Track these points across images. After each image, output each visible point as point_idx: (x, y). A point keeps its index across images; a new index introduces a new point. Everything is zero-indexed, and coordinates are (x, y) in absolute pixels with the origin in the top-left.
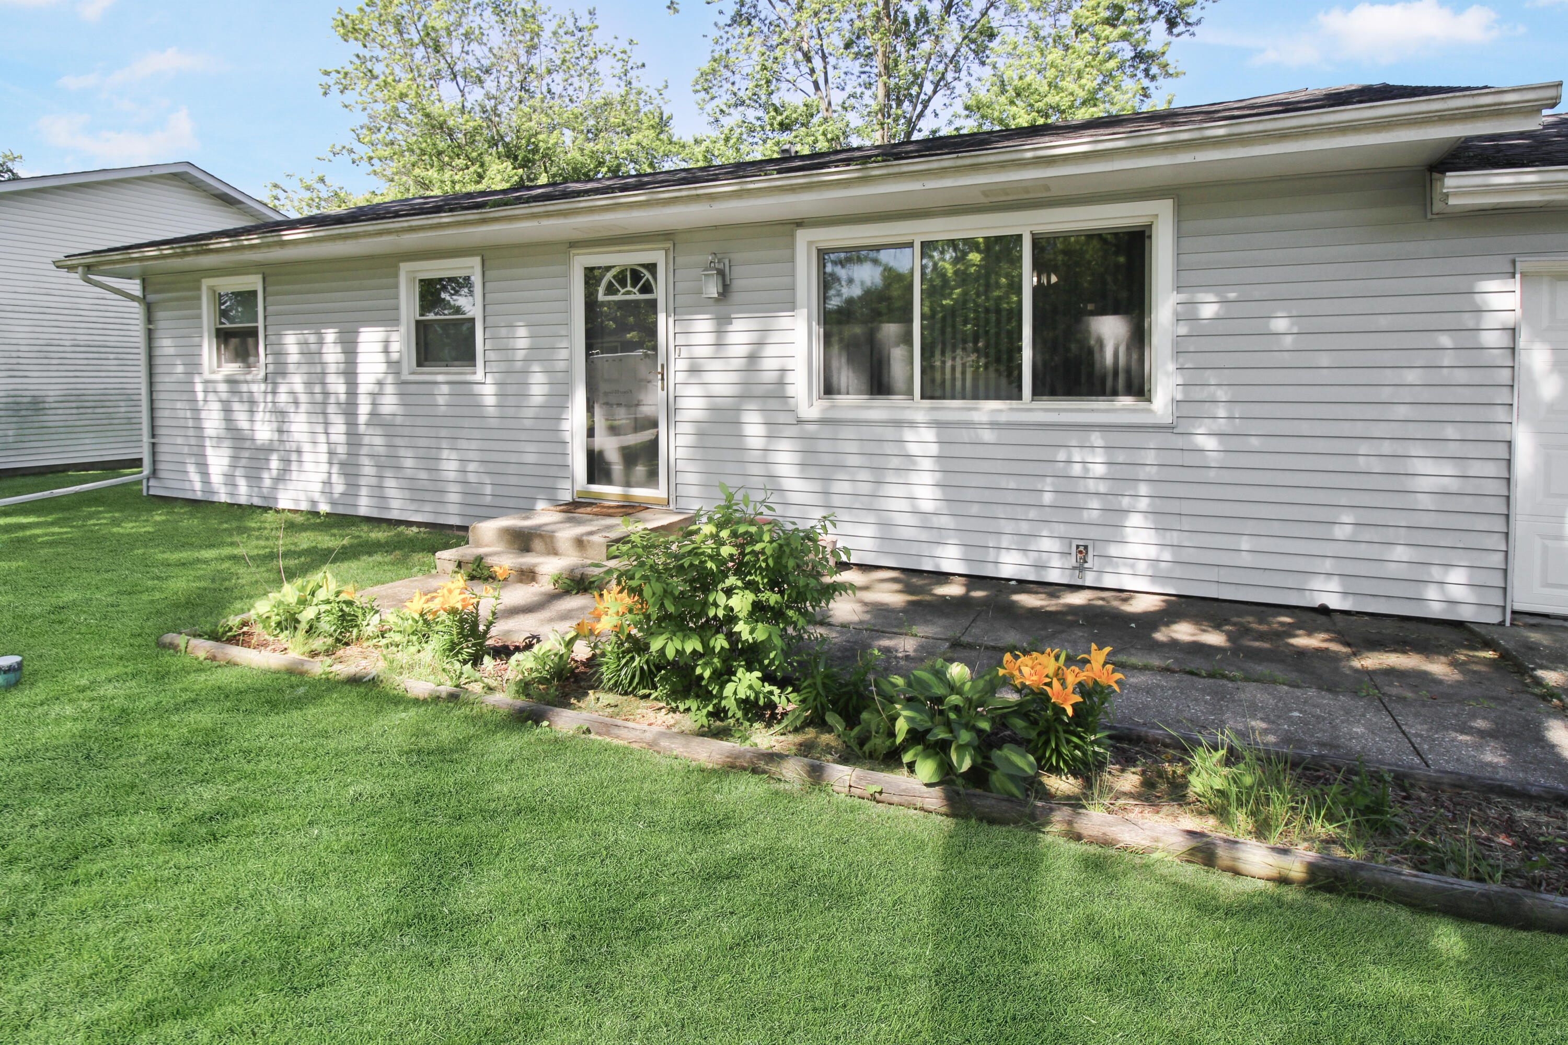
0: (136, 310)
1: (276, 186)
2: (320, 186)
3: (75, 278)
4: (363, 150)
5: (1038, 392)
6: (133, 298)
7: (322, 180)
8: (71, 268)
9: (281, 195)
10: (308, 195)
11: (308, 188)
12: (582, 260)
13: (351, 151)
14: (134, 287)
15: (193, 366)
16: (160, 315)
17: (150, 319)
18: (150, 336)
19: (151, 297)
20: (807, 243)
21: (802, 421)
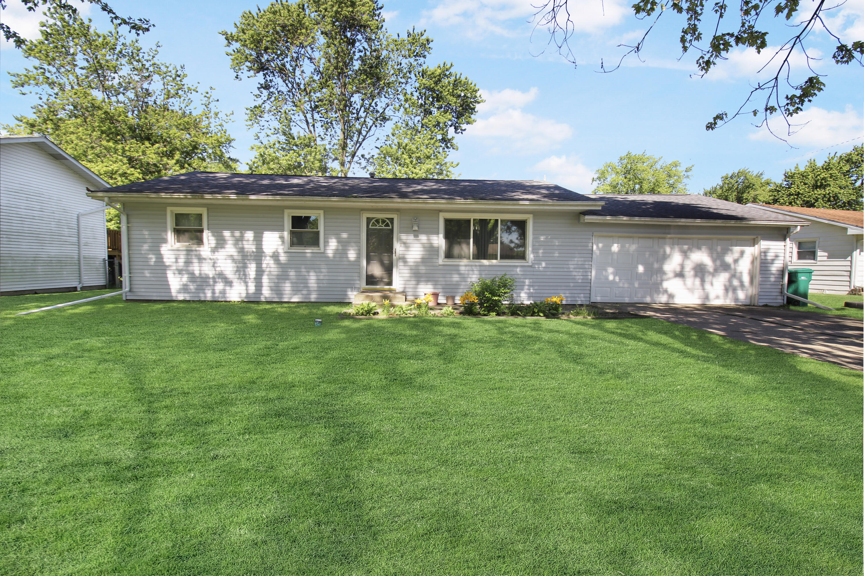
5: (502, 258)
15: (161, 240)
17: (128, 222)
18: (128, 229)
19: (129, 212)
20: (442, 216)
21: (440, 265)
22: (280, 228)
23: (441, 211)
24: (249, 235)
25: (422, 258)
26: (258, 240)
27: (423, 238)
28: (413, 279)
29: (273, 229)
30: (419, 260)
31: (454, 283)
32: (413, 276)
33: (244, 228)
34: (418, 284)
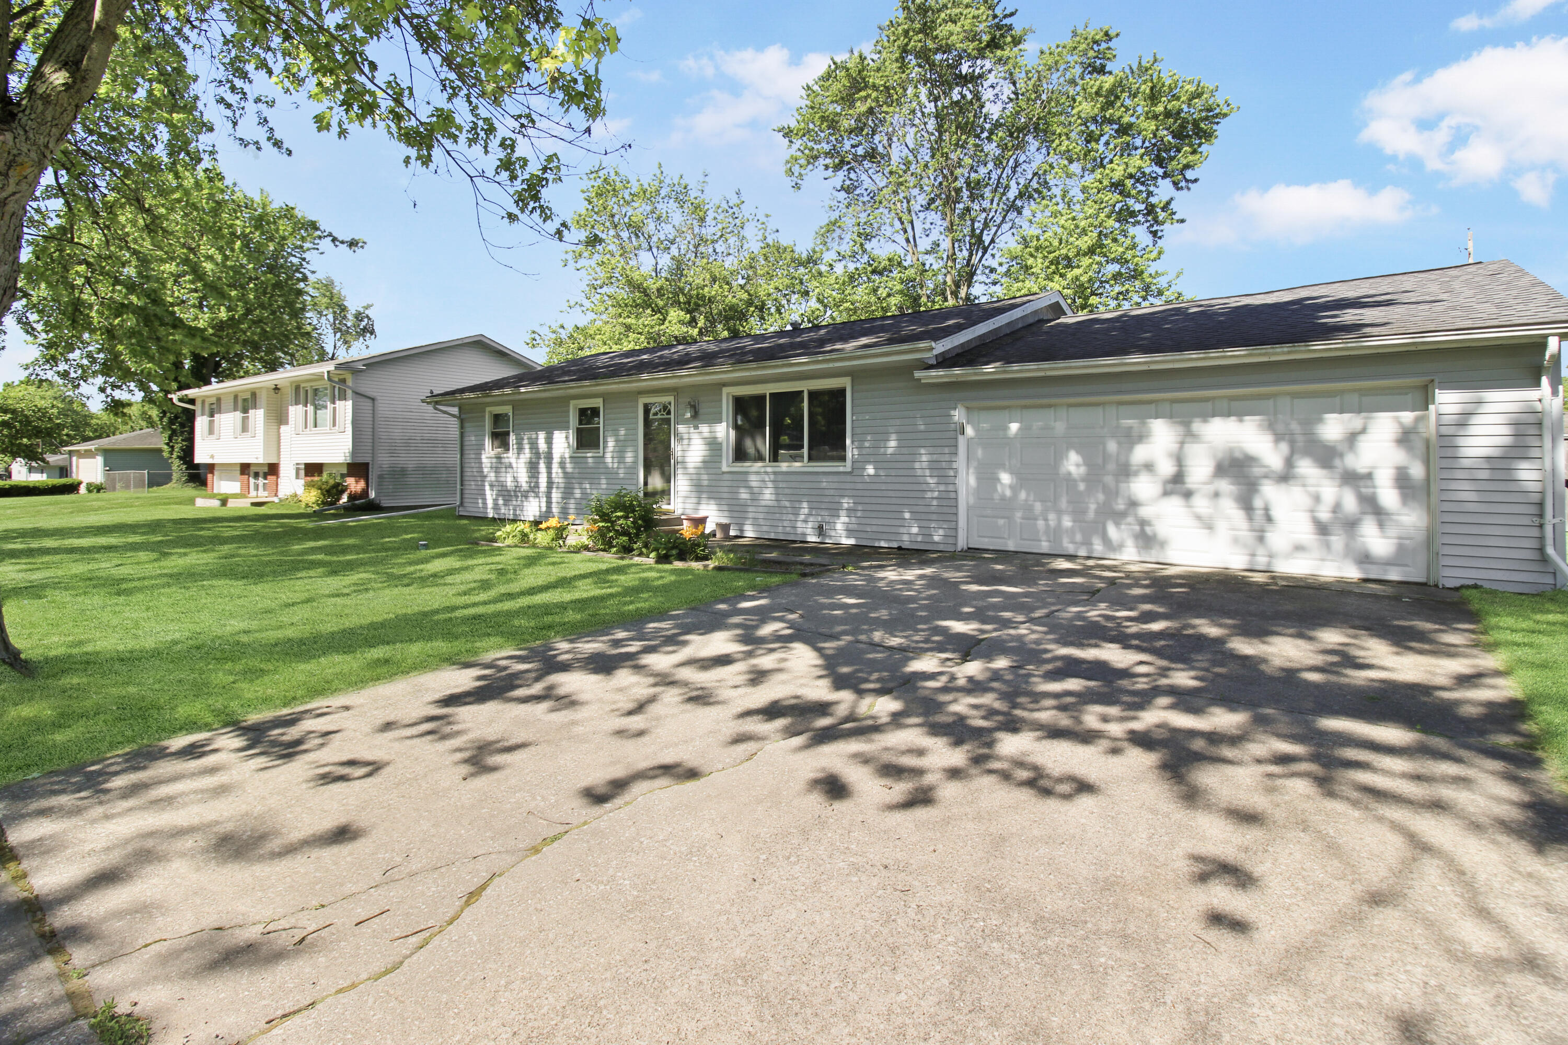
0: (454, 424)
1: (534, 332)
2: (561, 330)
3: (430, 408)
4: (587, 304)
5: (810, 459)
6: (454, 416)
7: (562, 327)
8: (428, 403)
9: (537, 337)
10: (554, 336)
11: (554, 332)
12: (642, 401)
13: (582, 305)
14: (455, 410)
15: (481, 447)
16: (467, 425)
17: (462, 427)
18: (462, 435)
19: (463, 416)
20: (727, 394)
21: (724, 473)
22: (564, 427)
23: (725, 385)
24: (542, 436)
25: (704, 462)
26: (549, 441)
27: (705, 429)
28: (694, 494)
29: (560, 429)
30: (700, 465)
31: (742, 502)
32: (693, 489)
33: (537, 430)
34: (699, 503)
